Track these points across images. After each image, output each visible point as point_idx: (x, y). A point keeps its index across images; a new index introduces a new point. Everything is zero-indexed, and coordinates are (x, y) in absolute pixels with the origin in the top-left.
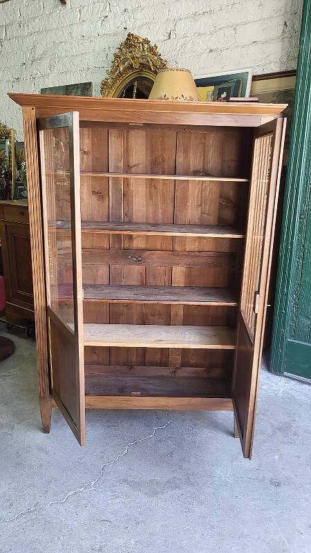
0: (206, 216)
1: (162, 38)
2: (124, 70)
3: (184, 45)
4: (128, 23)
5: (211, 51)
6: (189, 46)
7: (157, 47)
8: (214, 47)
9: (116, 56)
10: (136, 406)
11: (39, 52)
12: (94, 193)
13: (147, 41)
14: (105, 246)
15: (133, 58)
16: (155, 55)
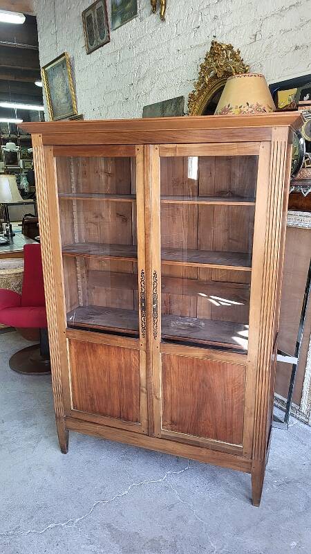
0: (234, 242)
1: (249, 40)
2: (210, 81)
3: (269, 46)
4: (217, 30)
5: (297, 48)
6: (275, 45)
7: (239, 52)
8: (299, 44)
9: (203, 67)
10: (142, 444)
11: (143, 71)
12: (119, 215)
13: (230, 47)
14: (130, 270)
15: (217, 67)
16: (238, 61)
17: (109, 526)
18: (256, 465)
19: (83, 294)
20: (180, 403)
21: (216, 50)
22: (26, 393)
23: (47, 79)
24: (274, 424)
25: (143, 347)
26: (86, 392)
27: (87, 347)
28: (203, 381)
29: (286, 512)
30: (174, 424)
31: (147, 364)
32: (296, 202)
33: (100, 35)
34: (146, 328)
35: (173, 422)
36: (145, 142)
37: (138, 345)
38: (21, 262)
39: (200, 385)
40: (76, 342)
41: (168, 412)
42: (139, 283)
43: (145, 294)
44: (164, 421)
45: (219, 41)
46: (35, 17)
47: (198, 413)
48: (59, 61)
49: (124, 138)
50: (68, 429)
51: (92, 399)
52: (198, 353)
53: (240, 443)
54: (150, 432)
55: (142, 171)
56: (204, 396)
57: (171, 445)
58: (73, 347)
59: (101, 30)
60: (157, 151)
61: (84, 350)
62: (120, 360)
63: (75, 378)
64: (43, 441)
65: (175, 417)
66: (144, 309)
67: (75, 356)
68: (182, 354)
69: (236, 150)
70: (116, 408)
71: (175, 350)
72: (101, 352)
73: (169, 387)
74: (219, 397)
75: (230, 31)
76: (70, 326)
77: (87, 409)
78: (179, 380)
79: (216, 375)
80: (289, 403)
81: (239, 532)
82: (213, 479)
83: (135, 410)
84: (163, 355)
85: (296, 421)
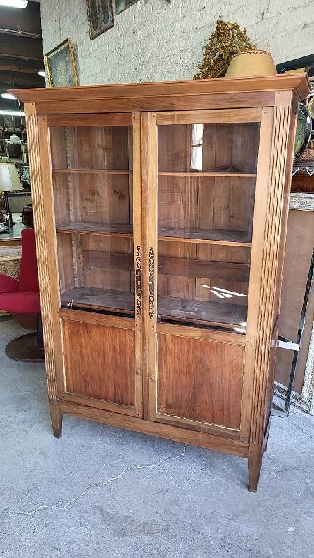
0: (234, 220)
1: (255, 20)
2: (215, 62)
4: (224, 10)
5: (305, 26)
6: (282, 24)
7: (245, 31)
8: (308, 22)
9: (208, 48)
10: (137, 428)
12: (116, 192)
13: (236, 27)
14: (127, 250)
15: (223, 48)
16: (244, 40)
17: (101, 509)
18: (253, 449)
19: (79, 275)
20: (176, 386)
21: (222, 30)
22: (21, 379)
23: (50, 69)
24: (274, 412)
25: (138, 327)
26: (80, 374)
27: (81, 328)
28: (200, 362)
29: (283, 499)
30: (169, 407)
31: (143, 345)
32: (301, 183)
33: (104, 19)
34: (141, 308)
35: (168, 406)
36: (141, 110)
37: (133, 325)
38: (20, 250)
39: (197, 366)
40: (70, 322)
41: (164, 395)
42: (135, 260)
43: (141, 271)
44: (160, 404)
45: (225, 20)
46: (39, 3)
47: (195, 396)
48: (62, 48)
49: (120, 106)
50: (61, 413)
51: (86, 381)
52: (195, 333)
53: (238, 426)
54: (145, 416)
55: (139, 141)
56: (201, 379)
57: (166, 430)
58: (66, 327)
59: (105, 13)
60: (155, 119)
61: (78, 331)
62: (115, 341)
63: (69, 360)
64: (37, 425)
65: (171, 401)
66: (140, 287)
67: (69, 336)
68: (179, 334)
69: (237, 117)
70: (111, 390)
71: (172, 331)
72: (95, 332)
73: (164, 369)
74: (217, 379)
75: (237, 10)
76: (64, 306)
77: (81, 392)
78: (175, 361)
79: (213, 356)
80: (289, 391)
81: (234, 517)
82: (210, 465)
83: (129, 393)
84: (159, 335)
85: (297, 410)
